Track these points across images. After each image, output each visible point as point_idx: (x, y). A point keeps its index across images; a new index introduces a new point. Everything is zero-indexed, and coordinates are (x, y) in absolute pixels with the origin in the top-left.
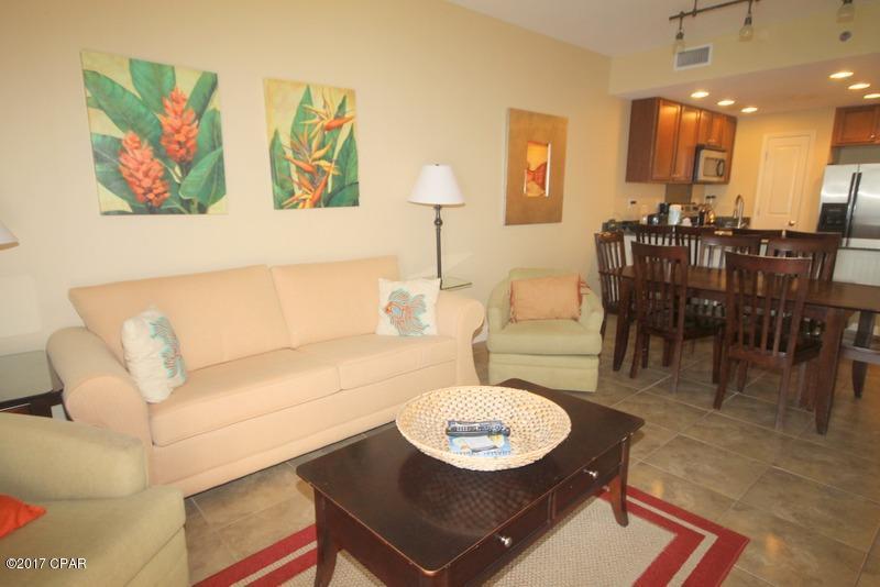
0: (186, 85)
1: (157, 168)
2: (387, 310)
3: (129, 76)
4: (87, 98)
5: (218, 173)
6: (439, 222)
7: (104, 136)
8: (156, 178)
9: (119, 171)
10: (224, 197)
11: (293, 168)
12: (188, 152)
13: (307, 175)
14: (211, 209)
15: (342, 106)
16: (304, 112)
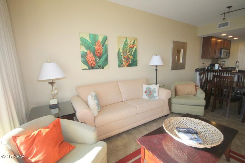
0: (100, 39)
1: (94, 58)
2: (145, 92)
3: (89, 38)
4: (80, 43)
5: (106, 59)
6: (156, 70)
7: (83, 52)
8: (94, 61)
9: (86, 60)
10: (108, 65)
11: (123, 57)
12: (100, 55)
13: (126, 59)
14: (105, 68)
15: (134, 42)
16: (125, 44)
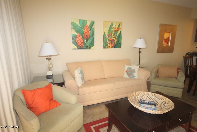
0: (88, 24)
1: (82, 40)
2: (126, 72)
3: (79, 23)
4: (72, 27)
5: (93, 41)
6: (140, 52)
7: (74, 35)
8: (82, 42)
9: (76, 41)
10: (94, 46)
11: (108, 40)
12: (88, 37)
13: (110, 41)
14: (91, 48)
15: (119, 26)
16: (111, 28)
